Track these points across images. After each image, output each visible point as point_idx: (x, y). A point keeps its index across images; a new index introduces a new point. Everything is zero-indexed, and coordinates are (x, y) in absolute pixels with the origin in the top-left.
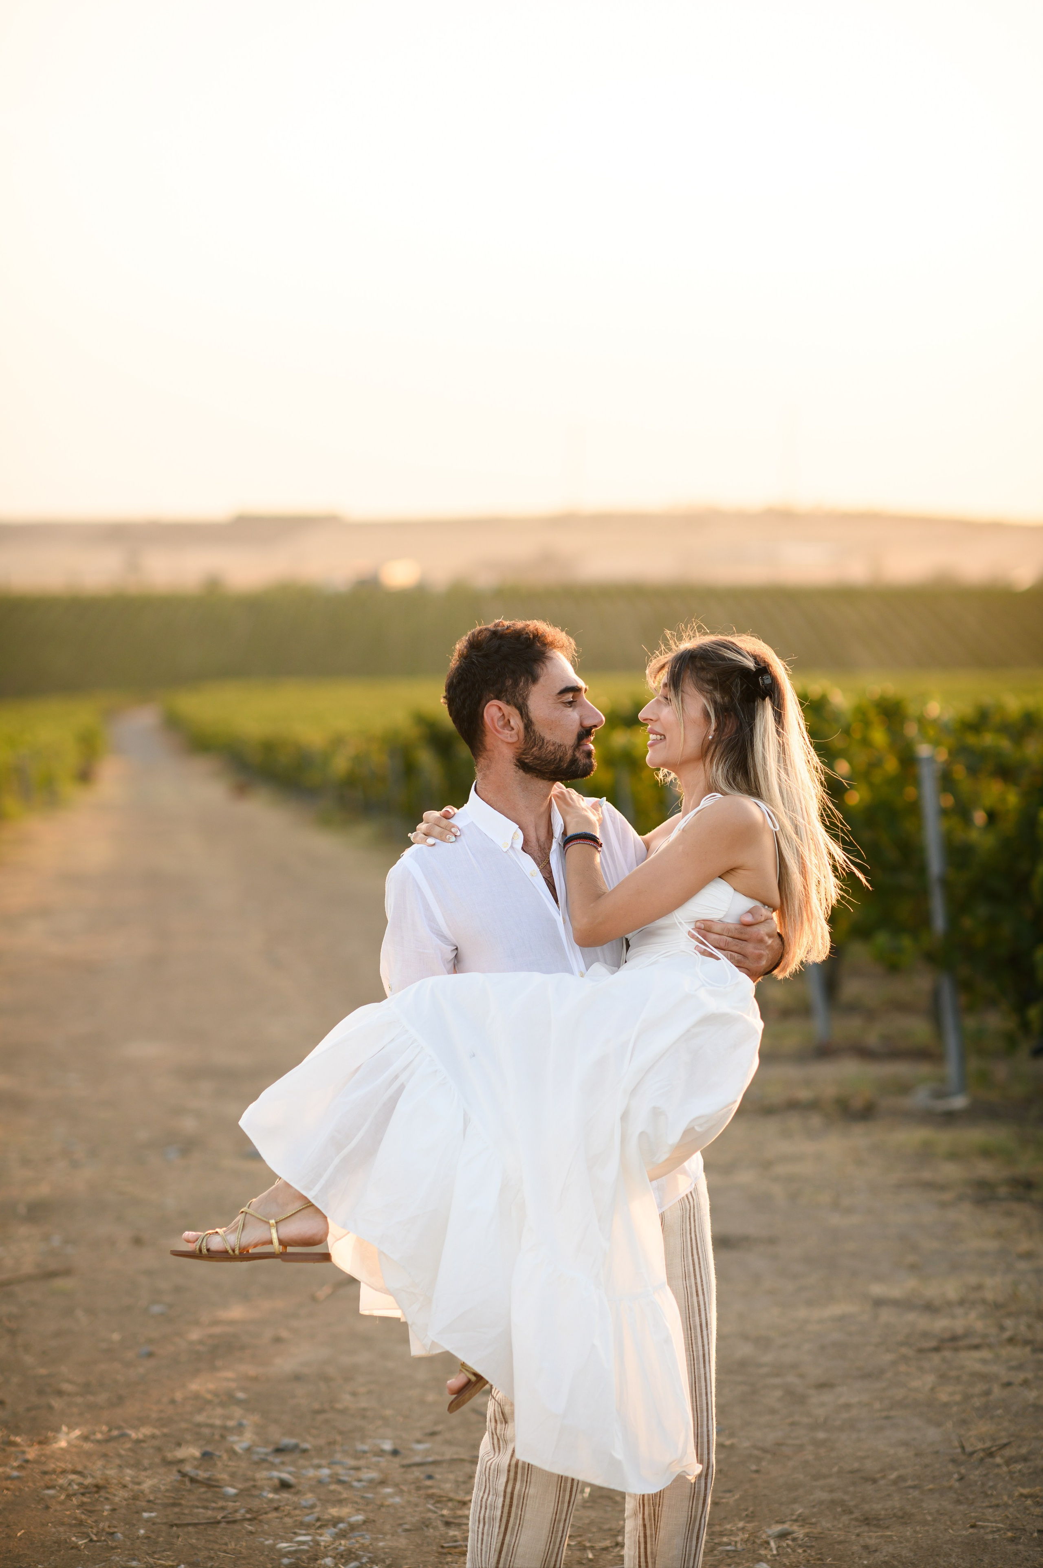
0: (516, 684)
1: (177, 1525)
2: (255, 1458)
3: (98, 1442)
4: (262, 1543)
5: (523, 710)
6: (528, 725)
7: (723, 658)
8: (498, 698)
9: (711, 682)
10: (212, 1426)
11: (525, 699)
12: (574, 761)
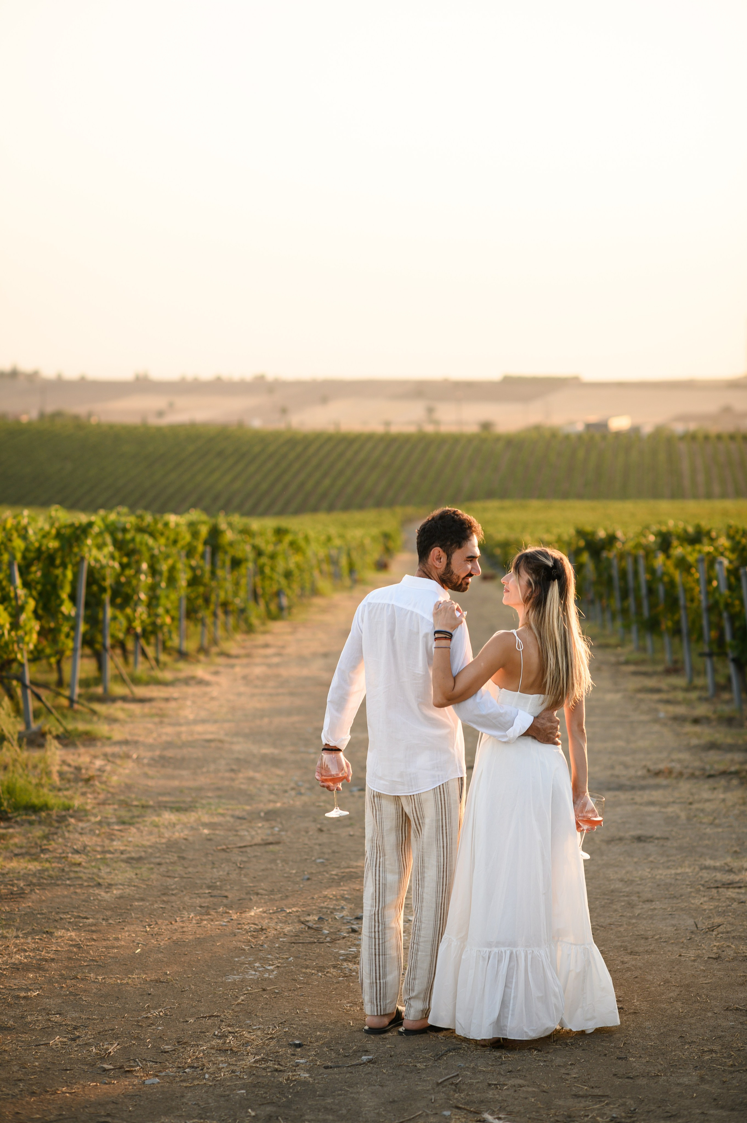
0: (451, 545)
1: (294, 943)
2: (345, 921)
3: (270, 913)
4: (332, 951)
5: (449, 557)
6: (449, 564)
7: (538, 560)
8: (441, 547)
9: (531, 569)
10: (328, 908)
11: (452, 553)
12: (461, 584)
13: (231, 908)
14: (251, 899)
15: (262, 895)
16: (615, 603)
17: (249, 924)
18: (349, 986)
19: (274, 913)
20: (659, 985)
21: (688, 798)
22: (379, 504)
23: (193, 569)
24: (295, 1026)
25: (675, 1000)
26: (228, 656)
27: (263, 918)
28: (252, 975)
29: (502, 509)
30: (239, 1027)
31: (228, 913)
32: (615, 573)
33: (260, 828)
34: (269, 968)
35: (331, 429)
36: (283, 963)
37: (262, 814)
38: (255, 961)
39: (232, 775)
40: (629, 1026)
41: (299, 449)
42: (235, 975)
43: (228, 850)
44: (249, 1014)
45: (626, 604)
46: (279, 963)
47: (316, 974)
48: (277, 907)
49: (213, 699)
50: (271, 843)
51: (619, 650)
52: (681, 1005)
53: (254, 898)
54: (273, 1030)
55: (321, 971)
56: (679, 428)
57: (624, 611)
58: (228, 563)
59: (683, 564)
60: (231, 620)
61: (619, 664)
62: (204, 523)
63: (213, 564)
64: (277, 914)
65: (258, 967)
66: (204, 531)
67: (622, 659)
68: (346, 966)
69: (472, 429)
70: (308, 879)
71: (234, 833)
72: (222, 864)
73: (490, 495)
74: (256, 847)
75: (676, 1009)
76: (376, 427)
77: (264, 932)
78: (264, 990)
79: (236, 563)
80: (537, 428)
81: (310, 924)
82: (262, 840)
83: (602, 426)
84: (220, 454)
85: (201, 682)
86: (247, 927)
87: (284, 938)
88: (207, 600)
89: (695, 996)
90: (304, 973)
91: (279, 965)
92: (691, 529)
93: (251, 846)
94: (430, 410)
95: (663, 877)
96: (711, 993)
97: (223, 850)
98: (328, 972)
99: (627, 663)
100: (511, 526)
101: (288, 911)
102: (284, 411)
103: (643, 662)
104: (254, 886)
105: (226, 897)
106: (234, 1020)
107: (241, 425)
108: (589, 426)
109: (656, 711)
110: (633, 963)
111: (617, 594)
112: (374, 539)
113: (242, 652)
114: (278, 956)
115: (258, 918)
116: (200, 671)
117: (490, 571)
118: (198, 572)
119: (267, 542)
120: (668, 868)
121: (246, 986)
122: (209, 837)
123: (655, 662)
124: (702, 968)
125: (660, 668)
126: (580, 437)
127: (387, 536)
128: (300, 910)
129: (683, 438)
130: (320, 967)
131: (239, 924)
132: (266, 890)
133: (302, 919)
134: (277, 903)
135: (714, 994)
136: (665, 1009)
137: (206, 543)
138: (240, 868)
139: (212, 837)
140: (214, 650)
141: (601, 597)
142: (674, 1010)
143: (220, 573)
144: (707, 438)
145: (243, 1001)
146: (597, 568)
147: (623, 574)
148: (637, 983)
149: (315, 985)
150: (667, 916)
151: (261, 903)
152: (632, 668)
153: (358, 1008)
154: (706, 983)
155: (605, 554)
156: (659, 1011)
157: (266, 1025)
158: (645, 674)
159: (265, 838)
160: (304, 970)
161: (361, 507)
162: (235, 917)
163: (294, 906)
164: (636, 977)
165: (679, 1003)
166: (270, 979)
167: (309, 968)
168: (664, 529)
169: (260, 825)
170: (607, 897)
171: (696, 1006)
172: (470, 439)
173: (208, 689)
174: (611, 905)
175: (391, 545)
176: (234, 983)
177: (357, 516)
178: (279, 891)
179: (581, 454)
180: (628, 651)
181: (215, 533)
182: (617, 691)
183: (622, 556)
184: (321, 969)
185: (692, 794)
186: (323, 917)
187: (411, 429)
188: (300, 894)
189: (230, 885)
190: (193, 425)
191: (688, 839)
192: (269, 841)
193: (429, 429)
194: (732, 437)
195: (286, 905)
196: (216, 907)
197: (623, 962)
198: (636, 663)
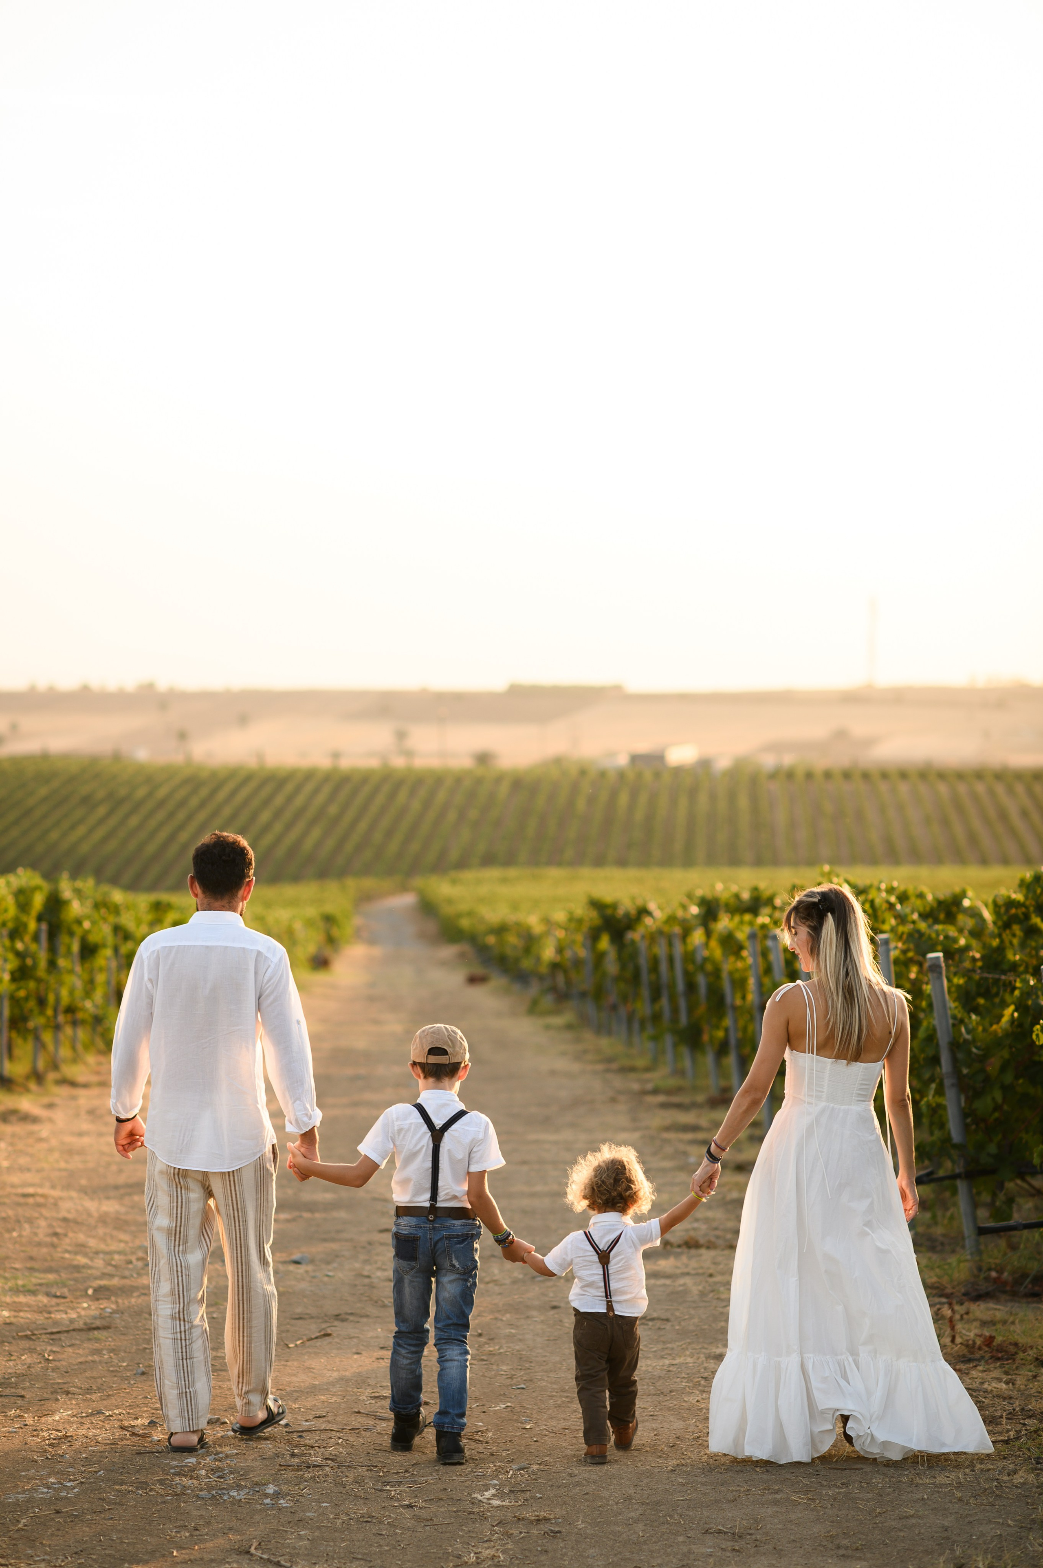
13: (27, 1410)
14: (57, 1400)
15: (74, 1394)
16: (643, 1007)
17: (49, 1429)
18: (178, 1507)
19: (87, 1416)
20: (617, 1503)
21: (709, 1268)
22: (323, 874)
23: (19, 954)
24: (94, 1557)
25: (636, 1521)
26: (73, 1084)
27: (71, 1423)
28: (43, 1493)
29: (504, 881)
30: (16, 1558)
31: (22, 1416)
32: (643, 962)
33: (84, 1309)
34: (69, 1484)
35: (252, 763)
36: (90, 1478)
37: (90, 1292)
38: (49, 1475)
39: (55, 1240)
40: (566, 1554)
41: (204, 792)
42: (19, 1493)
43: (33, 1337)
44: (31, 1542)
45: (657, 1007)
46: (83, 1478)
47: (134, 1492)
48: (92, 1409)
49: (40, 1140)
50: (97, 1328)
51: (648, 1076)
52: (644, 1528)
53: (62, 1398)
54: (63, 1561)
55: (142, 1488)
56: (769, 761)
57: (656, 1018)
58: (76, 947)
59: (731, 945)
60: (82, 1034)
61: (645, 1093)
62: (37, 888)
63: (53, 949)
64: (92, 1418)
65: (53, 1484)
66: (38, 901)
67: (649, 1086)
68: (179, 1481)
69: (464, 762)
70: (143, 1373)
71: (46, 1315)
72: (23, 1355)
73: (488, 860)
74: (74, 1333)
75: (635, 1533)
76: (320, 760)
77: (69, 1439)
78: (58, 1512)
79: (88, 951)
80: (558, 761)
81: (136, 1430)
82: (85, 1324)
83: (656, 759)
84: (86, 800)
85: (26, 1118)
86: (46, 1434)
87: (96, 1446)
88: (42, 1002)
89: (664, 1516)
90: (117, 1490)
91: (83, 1480)
92: (746, 896)
93: (67, 1332)
94: (401, 735)
95: (650, 1369)
96: (687, 1512)
97: (27, 1337)
98: (151, 1490)
99: (655, 1091)
100: (515, 906)
101: (108, 1414)
102: (182, 736)
103: (679, 1090)
104: (64, 1383)
105: (22, 1397)
106: (10, 1549)
107: (117, 757)
108: (635, 759)
109: (685, 1154)
110: (586, 1475)
111: (645, 992)
112: (309, 923)
113: (94, 1079)
114: (83, 1469)
115: (63, 1423)
116: (25, 1103)
117: (479, 970)
118: (29, 962)
119: (139, 922)
120: (662, 1357)
121: (33, 1507)
122: (8, 1321)
123: (695, 1089)
124: (681, 1480)
125: (700, 1098)
126: (621, 775)
127: (329, 920)
128: (124, 1412)
129: (773, 776)
130: (140, 1483)
131: (35, 1430)
132: (81, 1388)
133: (126, 1424)
134: (94, 1405)
135: (691, 1514)
136: (619, 1532)
137: (40, 919)
138: (48, 1360)
139: (13, 1320)
140: (51, 1076)
141: (625, 998)
142: (631, 1534)
143: (62, 962)
144: (809, 775)
145: (26, 1525)
146: (620, 958)
147: (655, 963)
148: (587, 1500)
149: (131, 1506)
150: (646, 1418)
151: (71, 1404)
152: (661, 1098)
153: (187, 1534)
154: (682, 1500)
155: (631, 936)
156: (611, 1536)
157: (54, 1556)
158: (679, 1106)
159: (88, 1321)
160: (117, 1487)
161: (296, 878)
162: (30, 1421)
163: (117, 1407)
164: (587, 1494)
165: (641, 1526)
166: (68, 1498)
167: (126, 1484)
168: (709, 895)
169: (85, 1305)
170: (565, 1394)
171: (663, 1529)
172: (459, 778)
173: (35, 1128)
174: (569, 1405)
175: (335, 932)
176: (16, 1504)
177: (290, 891)
178: (99, 1389)
179: (623, 799)
180: (661, 1076)
181: (55, 904)
182: (636, 1129)
183: (653, 937)
184: (143, 1485)
185: (715, 1263)
186: (157, 1421)
187: (373, 763)
188: (128, 1393)
189: (29, 1382)
190: (45, 757)
191: (696, 1320)
192: (94, 1326)
193: (398, 762)
194: (847, 775)
195: (105, 1407)
196: (6, 1410)
197: (571, 1475)
198: (669, 1092)
